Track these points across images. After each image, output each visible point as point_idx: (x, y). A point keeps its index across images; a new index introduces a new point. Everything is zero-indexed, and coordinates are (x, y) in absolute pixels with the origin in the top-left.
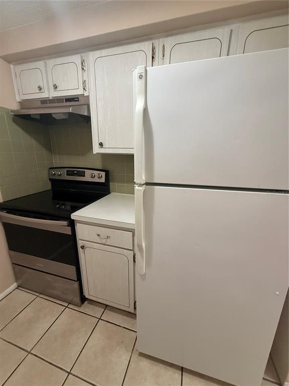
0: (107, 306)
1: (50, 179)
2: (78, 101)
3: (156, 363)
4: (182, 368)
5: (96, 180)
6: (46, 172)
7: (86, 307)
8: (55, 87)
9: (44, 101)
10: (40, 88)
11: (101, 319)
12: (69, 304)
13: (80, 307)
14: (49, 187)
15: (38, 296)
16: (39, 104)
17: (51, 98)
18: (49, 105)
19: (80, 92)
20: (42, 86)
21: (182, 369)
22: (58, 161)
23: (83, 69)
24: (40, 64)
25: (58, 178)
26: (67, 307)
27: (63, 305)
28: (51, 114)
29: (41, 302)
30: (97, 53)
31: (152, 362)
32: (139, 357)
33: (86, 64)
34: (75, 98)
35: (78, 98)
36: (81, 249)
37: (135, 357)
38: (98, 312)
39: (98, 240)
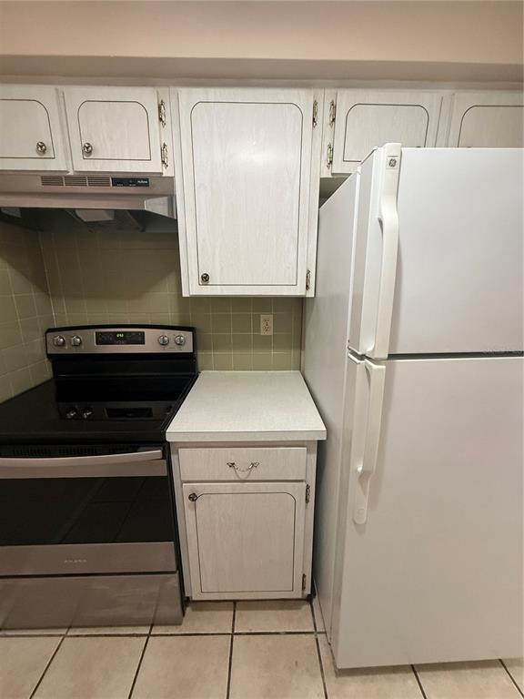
0: (235, 602)
1: (50, 356)
2: (147, 185)
3: (371, 677)
4: (412, 666)
5: (172, 349)
6: (39, 340)
7: (194, 621)
8: (88, 150)
9: (51, 179)
10: (42, 148)
11: (237, 634)
12: (152, 626)
13: (180, 624)
14: (47, 373)
15: (64, 636)
16: (38, 185)
17: (71, 173)
18: (65, 188)
19: (153, 167)
20: (47, 142)
21: (413, 669)
22: (66, 313)
23: (161, 119)
24: (45, 93)
25: (74, 351)
26: (149, 636)
27: (137, 636)
28: (74, 210)
29: (78, 647)
30: (198, 94)
31: (364, 677)
32: (339, 679)
33: (167, 109)
34: (140, 180)
35: (147, 180)
36: (187, 502)
37: (332, 682)
38: (221, 621)
39: (231, 474)
